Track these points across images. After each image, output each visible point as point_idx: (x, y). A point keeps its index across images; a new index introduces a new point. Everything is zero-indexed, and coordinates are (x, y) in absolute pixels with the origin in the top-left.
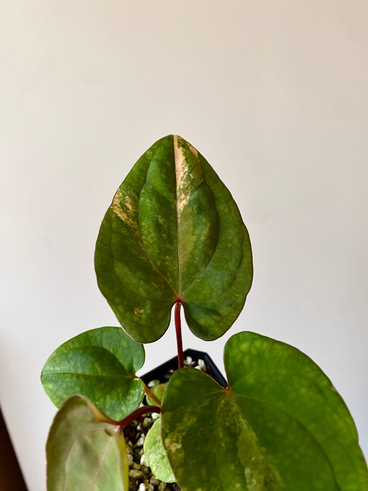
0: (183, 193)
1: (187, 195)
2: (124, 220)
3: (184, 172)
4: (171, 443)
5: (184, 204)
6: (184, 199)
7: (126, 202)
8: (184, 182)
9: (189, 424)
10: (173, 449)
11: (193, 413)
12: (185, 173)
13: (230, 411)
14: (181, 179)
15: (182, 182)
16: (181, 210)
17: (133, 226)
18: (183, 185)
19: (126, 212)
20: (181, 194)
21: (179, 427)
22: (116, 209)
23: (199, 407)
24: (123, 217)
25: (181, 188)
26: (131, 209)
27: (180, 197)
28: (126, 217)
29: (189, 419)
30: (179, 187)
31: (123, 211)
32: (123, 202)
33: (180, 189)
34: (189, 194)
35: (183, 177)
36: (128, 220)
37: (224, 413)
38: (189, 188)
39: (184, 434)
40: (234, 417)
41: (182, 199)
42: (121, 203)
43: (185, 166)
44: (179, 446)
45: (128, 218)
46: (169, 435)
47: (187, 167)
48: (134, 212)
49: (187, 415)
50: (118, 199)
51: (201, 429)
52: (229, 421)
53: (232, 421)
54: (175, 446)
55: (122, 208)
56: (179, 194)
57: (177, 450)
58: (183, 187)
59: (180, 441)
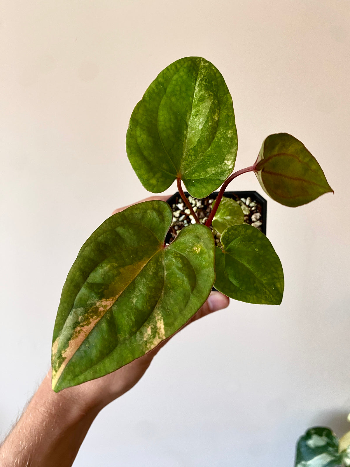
0: (98, 311)
1: (97, 307)
2: (162, 320)
3: (82, 328)
4: (230, 165)
5: (106, 301)
6: (102, 306)
7: (149, 335)
8: (89, 319)
9: (213, 169)
10: (230, 162)
11: (207, 173)
12: (82, 326)
13: (187, 164)
14: (89, 324)
15: (91, 320)
16: (112, 299)
17: (158, 312)
18: (93, 318)
19: (156, 326)
20: (101, 312)
21: (219, 170)
22: (162, 334)
23: (202, 174)
24: (161, 323)
25: (96, 317)
26: (150, 327)
27: (103, 311)
28: (158, 322)
29: (212, 171)
30: (97, 319)
31: (157, 329)
32: (152, 337)
33: (98, 316)
34: (95, 306)
35: (87, 325)
36: (158, 319)
37: (191, 164)
38: (91, 310)
39: (219, 166)
40: (187, 159)
41: (103, 308)
42: (154, 337)
43: (76, 332)
44: (226, 162)
45: (158, 321)
46: (227, 169)
47: (76, 331)
48: (148, 324)
49: (211, 174)
50: (153, 342)
51: (208, 163)
52: (191, 158)
53: (190, 157)
54: (228, 163)
55: (156, 332)
56: (102, 313)
57: (228, 161)
58: (94, 316)
59: (224, 164)
